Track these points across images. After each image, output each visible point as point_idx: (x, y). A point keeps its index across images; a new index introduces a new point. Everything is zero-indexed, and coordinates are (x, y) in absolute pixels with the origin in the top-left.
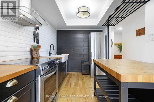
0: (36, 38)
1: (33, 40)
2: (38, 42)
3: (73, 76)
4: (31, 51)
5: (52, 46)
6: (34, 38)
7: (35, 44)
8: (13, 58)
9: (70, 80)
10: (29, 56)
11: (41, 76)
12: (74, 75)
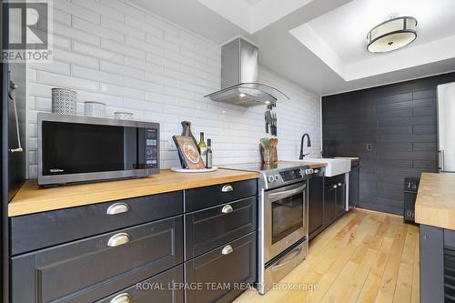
0: (271, 124)
1: (264, 129)
2: (274, 132)
3: (367, 221)
4: (262, 150)
5: (306, 139)
6: (267, 124)
7: (269, 136)
8: (236, 161)
9: (356, 226)
10: (258, 159)
11: (265, 191)
12: (373, 218)
